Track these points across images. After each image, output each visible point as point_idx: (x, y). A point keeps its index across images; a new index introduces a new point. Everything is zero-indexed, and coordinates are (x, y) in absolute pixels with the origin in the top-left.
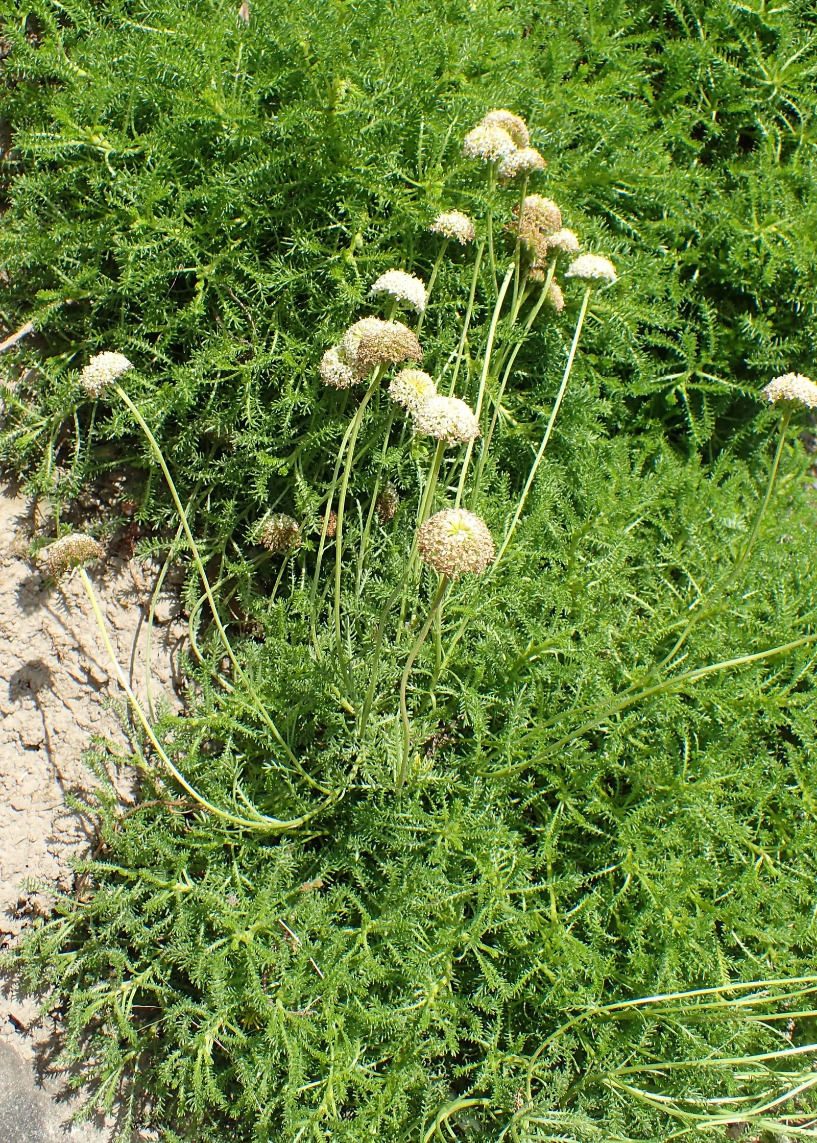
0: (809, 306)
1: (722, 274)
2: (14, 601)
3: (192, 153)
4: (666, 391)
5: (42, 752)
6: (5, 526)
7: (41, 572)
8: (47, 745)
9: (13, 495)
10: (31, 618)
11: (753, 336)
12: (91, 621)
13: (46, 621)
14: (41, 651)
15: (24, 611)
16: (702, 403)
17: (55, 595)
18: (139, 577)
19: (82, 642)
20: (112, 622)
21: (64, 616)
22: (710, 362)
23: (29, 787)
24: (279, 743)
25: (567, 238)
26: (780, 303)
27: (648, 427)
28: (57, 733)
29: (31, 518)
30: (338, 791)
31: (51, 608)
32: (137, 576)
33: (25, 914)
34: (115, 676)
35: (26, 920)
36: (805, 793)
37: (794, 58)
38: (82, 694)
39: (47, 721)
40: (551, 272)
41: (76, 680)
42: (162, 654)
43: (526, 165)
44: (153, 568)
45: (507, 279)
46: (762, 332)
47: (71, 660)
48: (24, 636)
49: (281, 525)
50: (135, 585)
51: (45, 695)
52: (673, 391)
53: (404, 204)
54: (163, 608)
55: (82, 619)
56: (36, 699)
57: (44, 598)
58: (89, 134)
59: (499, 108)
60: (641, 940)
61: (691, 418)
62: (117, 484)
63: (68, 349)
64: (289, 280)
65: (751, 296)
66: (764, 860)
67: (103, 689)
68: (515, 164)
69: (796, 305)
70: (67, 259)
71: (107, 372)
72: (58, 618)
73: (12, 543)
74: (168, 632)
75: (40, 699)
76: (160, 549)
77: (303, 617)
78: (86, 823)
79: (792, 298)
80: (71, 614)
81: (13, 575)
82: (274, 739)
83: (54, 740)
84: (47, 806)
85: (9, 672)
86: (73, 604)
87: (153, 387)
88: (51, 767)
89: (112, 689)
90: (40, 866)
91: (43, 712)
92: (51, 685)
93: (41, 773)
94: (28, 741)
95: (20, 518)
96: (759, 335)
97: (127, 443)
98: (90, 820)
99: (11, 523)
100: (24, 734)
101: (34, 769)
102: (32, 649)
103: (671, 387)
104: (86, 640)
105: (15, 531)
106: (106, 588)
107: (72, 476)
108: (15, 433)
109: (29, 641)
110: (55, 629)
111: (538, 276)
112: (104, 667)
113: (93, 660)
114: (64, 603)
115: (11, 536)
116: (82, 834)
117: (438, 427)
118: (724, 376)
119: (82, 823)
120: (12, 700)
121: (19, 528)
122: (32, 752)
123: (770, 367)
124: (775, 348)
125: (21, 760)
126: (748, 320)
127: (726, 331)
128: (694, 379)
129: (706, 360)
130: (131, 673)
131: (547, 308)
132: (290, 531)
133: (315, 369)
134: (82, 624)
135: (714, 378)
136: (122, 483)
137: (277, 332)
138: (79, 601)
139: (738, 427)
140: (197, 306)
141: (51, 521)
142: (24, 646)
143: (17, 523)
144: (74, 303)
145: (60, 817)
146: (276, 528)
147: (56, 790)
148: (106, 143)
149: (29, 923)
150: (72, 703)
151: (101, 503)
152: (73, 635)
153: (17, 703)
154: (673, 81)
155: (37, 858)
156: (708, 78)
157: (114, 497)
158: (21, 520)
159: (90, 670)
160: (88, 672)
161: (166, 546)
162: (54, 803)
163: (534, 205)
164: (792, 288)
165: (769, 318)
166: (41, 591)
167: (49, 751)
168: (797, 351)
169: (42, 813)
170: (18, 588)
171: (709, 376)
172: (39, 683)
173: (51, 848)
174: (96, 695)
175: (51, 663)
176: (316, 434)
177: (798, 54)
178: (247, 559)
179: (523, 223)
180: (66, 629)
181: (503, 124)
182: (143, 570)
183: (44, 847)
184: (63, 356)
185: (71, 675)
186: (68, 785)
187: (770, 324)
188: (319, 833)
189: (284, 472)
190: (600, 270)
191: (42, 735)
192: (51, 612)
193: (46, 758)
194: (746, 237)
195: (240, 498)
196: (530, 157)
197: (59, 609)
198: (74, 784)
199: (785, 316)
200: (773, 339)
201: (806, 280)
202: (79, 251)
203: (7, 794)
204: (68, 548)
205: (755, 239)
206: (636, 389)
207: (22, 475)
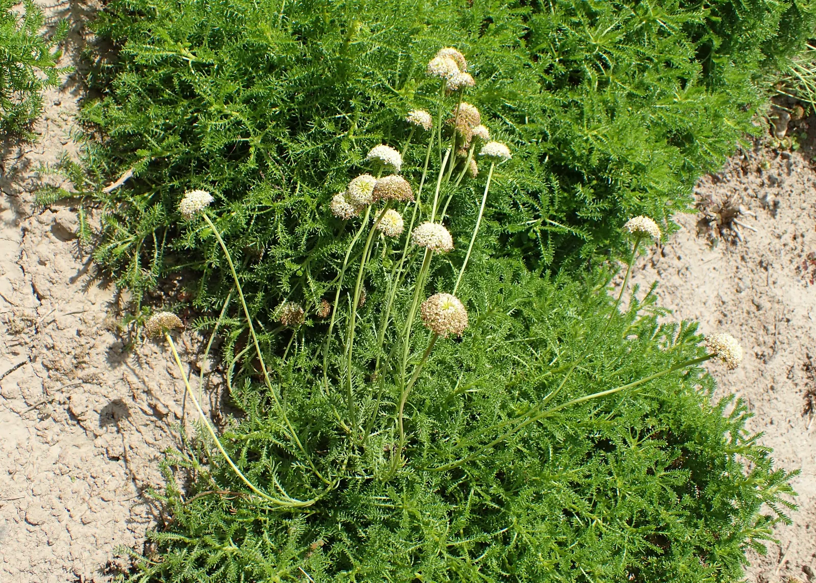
0: (616, 181)
1: (563, 159)
2: (105, 359)
3: (248, 64)
4: (528, 231)
5: (121, 462)
6: (99, 309)
7: (123, 339)
8: (125, 457)
9: (105, 288)
10: (116, 371)
11: (581, 197)
12: (156, 373)
13: (126, 373)
14: (122, 393)
15: (111, 366)
16: (548, 239)
17: (132, 356)
18: (189, 344)
19: (150, 387)
20: (170, 374)
21: (137, 369)
22: (555, 214)
23: (112, 485)
24: (300, 450)
25: (482, 130)
26: (598, 178)
27: (514, 253)
28: (131, 448)
29: (117, 303)
30: (334, 482)
31: (129, 364)
32: (187, 343)
33: (110, 572)
34: (173, 411)
35: (111, 576)
36: (618, 481)
37: (609, 29)
38: (148, 422)
39: (125, 441)
40: (472, 151)
41: (145, 412)
42: (204, 395)
43: (464, 83)
44: (199, 338)
45: (448, 154)
46: (587, 195)
47: (141, 399)
48: (110, 383)
49: (293, 309)
50: (186, 349)
51: (123, 423)
52: (532, 231)
53: (391, 103)
54: (206, 364)
55: (150, 372)
56: (117, 426)
57: (124, 357)
58: (180, 48)
59: (449, 47)
60: (524, 575)
61: (542, 247)
62: (176, 282)
63: (149, 190)
64: (310, 149)
65: (581, 173)
66: (597, 522)
67: (164, 419)
68: (457, 82)
69: (608, 180)
70: (155, 130)
71: (199, 202)
72: (133, 371)
73: (104, 320)
74: (208, 381)
75: (121, 426)
76: (209, 325)
77: (303, 370)
78: (153, 509)
79: (606, 176)
80: (142, 368)
81: (104, 341)
82: (298, 447)
83: (130, 453)
84: (126, 498)
85: (100, 407)
86: (144, 361)
87: (215, 216)
88: (128, 471)
89: (170, 419)
90: (122, 538)
91: (123, 434)
92: (128, 415)
93: (121, 476)
94: (112, 454)
95: (109, 303)
96: (586, 197)
97: (184, 254)
98: (156, 507)
99: (103, 306)
100: (110, 449)
101: (116, 473)
102: (115, 391)
103: (531, 227)
104: (153, 385)
105: (107, 312)
106: (166, 351)
107: (151, 275)
108: (112, 245)
109: (114, 387)
110: (132, 378)
111: (464, 154)
112: (166, 404)
113: (158, 399)
114: (138, 361)
115: (104, 315)
116: (151, 516)
117: (430, 242)
118: (562, 222)
119: (151, 509)
120: (101, 426)
121: (109, 310)
122: (114, 462)
123: (591, 218)
124: (594, 206)
125: (106, 468)
126: (579, 188)
127: (566, 194)
128: (544, 223)
129: (552, 212)
130: (184, 408)
131: (468, 174)
132: (298, 313)
133: (327, 207)
134: (150, 375)
135: (556, 224)
136: (179, 281)
137: (299, 182)
138: (148, 359)
139: (568, 255)
140: (252, 163)
141: (132, 304)
142: (110, 390)
143: (107, 306)
144: (156, 160)
145: (136, 505)
146: (290, 311)
147: (132, 487)
148: (190, 55)
149: (113, 578)
150: (142, 429)
151: (164, 294)
152: (144, 383)
153: (105, 428)
154: (537, 39)
155: (120, 533)
156: (554, 39)
157: (172, 291)
158: (110, 305)
159: (155, 406)
160: (154, 408)
161: (212, 323)
162: (130, 496)
163: (464, 109)
164: (606, 169)
165: (592, 187)
166: (122, 352)
167: (126, 461)
168: (608, 208)
169: (123, 503)
170: (108, 350)
171: (553, 222)
172: (120, 413)
173: (130, 526)
174: (159, 423)
175: (128, 401)
176: (325, 249)
177: (612, 27)
178: (267, 332)
179: (458, 120)
180: (139, 378)
181: (453, 56)
182: (192, 339)
183: (125, 526)
184: (146, 195)
185: (142, 410)
186: (140, 484)
187: (592, 191)
188: (314, 512)
189: (300, 273)
190: (502, 151)
191: (122, 450)
192: (129, 367)
193: (124, 466)
194: (580, 137)
195: (266, 291)
196: (467, 78)
197: (134, 365)
198: (145, 483)
199: (601, 186)
200: (593, 200)
201: (614, 165)
202: (163, 125)
203: (98, 490)
204: (160, 321)
205: (585, 138)
206: (510, 229)
207: (113, 274)
